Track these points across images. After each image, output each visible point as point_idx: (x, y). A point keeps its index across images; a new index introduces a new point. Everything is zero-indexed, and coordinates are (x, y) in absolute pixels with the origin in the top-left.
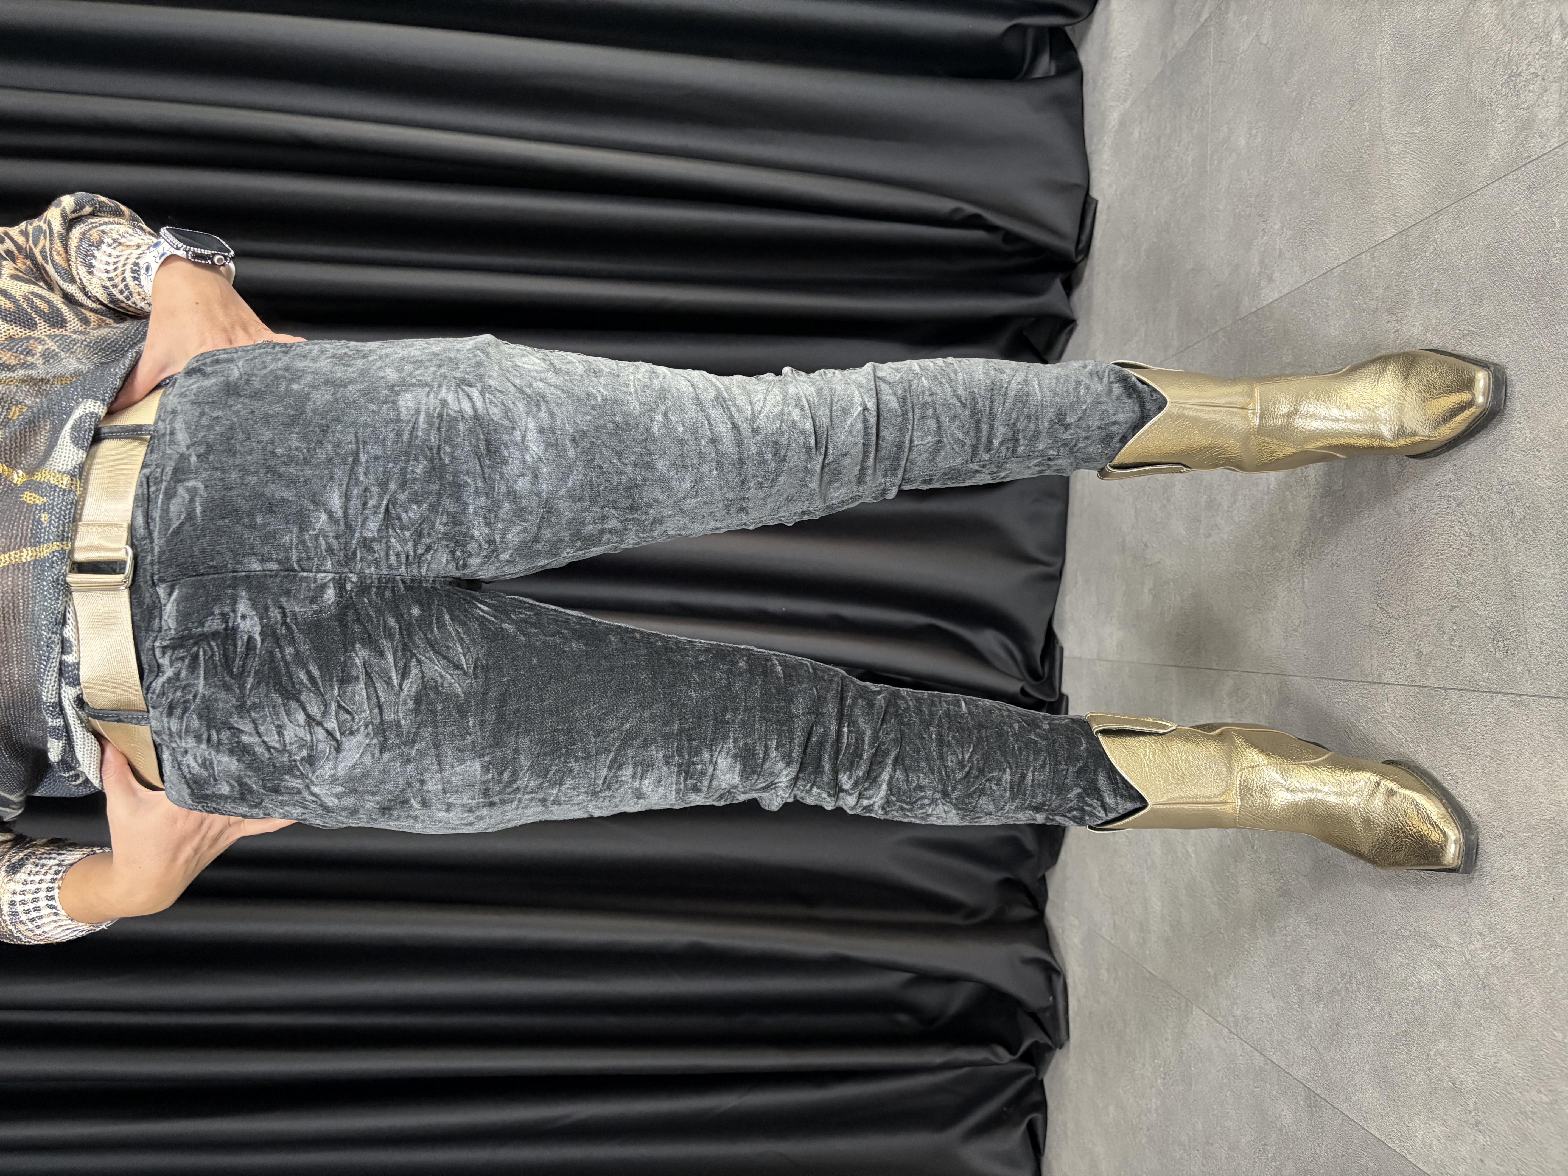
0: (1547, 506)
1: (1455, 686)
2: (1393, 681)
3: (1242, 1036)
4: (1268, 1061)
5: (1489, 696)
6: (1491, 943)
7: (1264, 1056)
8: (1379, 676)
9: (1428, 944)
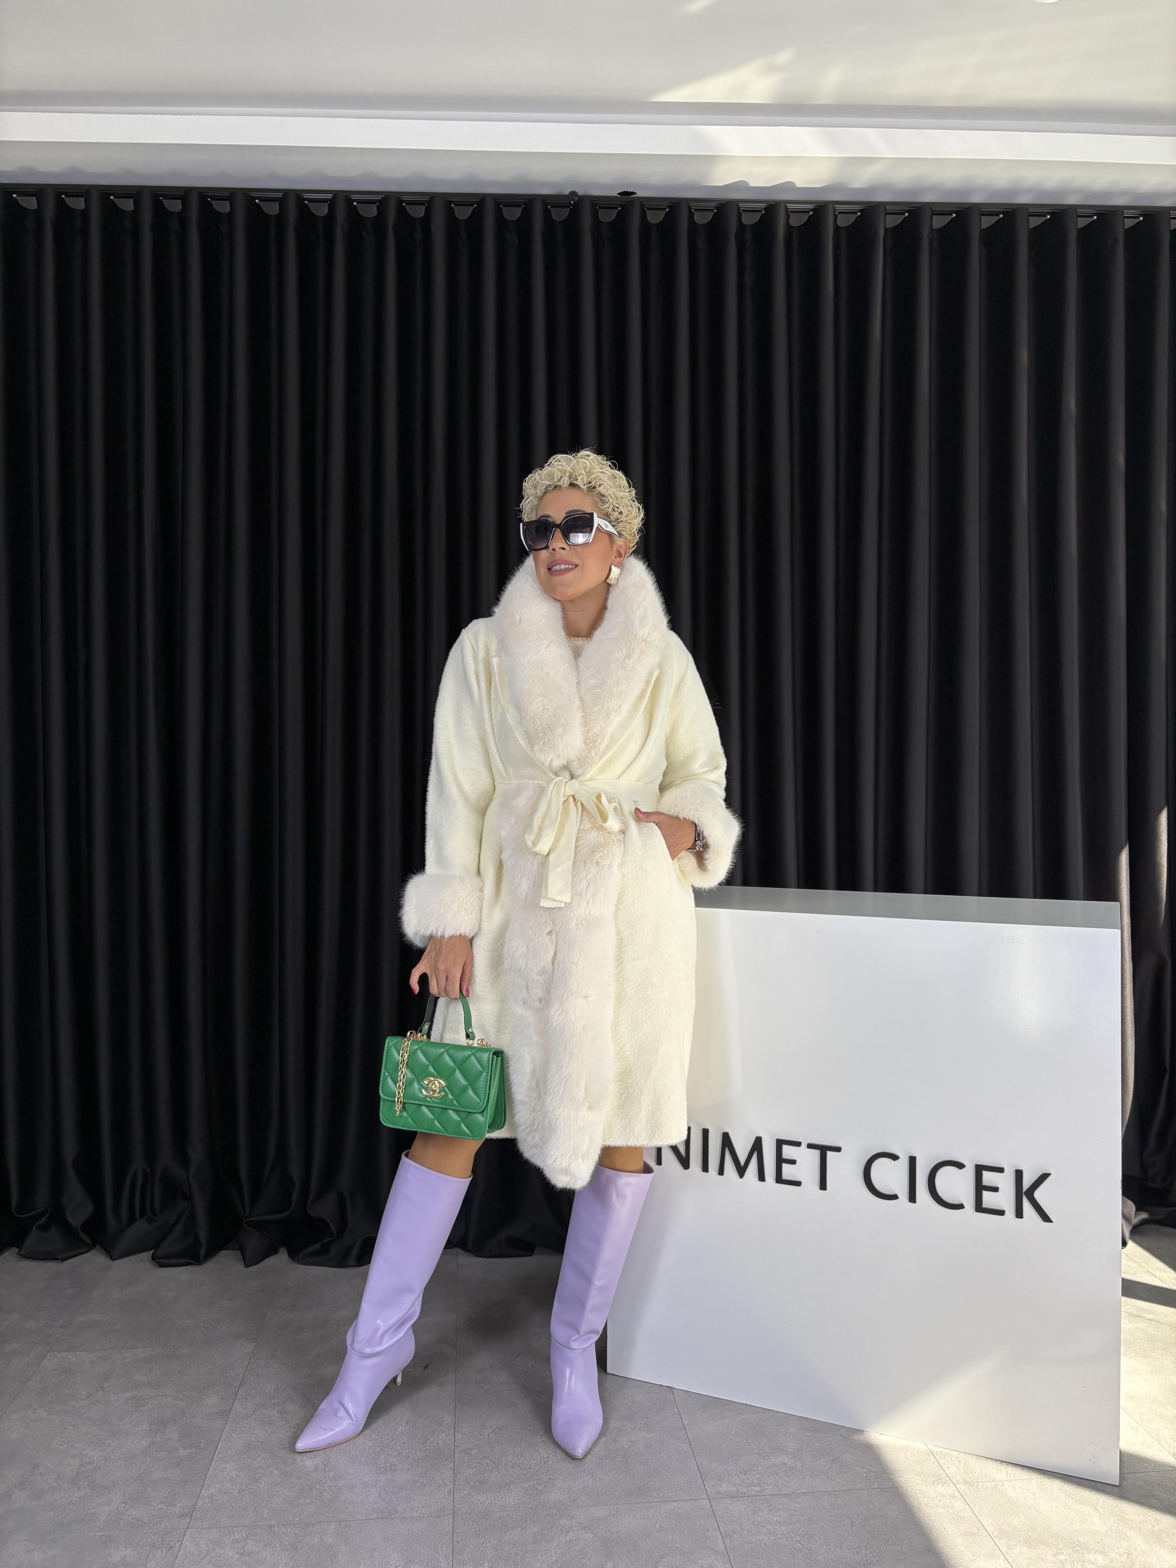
0: (542, 1498)
1: (456, 1466)
2: (456, 1438)
3: (246, 1373)
4: (237, 1389)
5: (452, 1480)
6: (333, 1490)
7: (240, 1386)
8: (458, 1432)
9: (325, 1463)
